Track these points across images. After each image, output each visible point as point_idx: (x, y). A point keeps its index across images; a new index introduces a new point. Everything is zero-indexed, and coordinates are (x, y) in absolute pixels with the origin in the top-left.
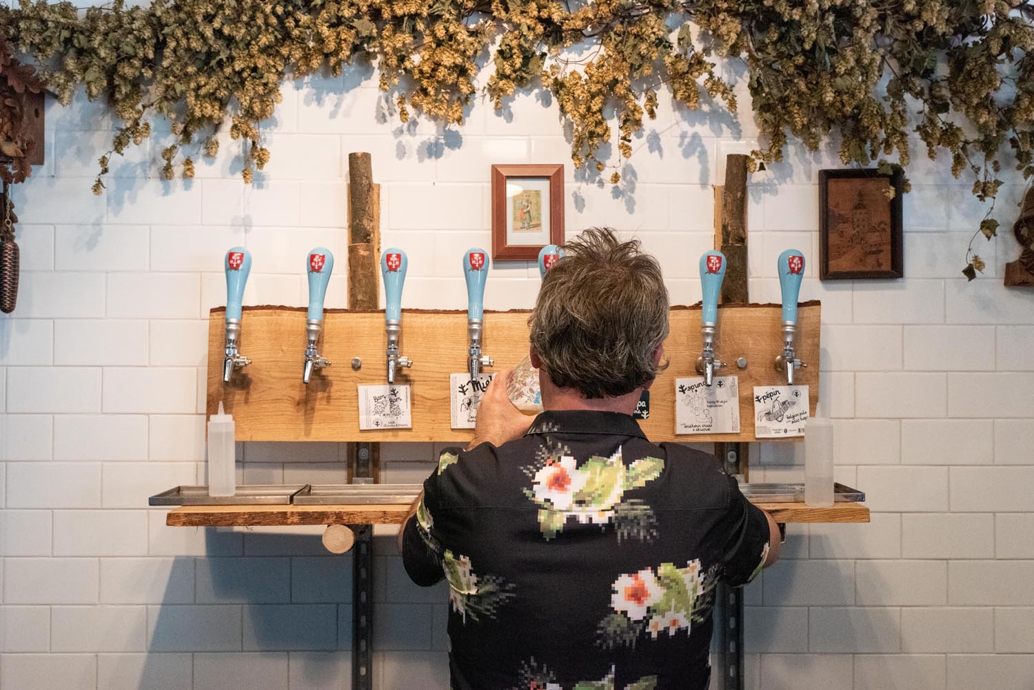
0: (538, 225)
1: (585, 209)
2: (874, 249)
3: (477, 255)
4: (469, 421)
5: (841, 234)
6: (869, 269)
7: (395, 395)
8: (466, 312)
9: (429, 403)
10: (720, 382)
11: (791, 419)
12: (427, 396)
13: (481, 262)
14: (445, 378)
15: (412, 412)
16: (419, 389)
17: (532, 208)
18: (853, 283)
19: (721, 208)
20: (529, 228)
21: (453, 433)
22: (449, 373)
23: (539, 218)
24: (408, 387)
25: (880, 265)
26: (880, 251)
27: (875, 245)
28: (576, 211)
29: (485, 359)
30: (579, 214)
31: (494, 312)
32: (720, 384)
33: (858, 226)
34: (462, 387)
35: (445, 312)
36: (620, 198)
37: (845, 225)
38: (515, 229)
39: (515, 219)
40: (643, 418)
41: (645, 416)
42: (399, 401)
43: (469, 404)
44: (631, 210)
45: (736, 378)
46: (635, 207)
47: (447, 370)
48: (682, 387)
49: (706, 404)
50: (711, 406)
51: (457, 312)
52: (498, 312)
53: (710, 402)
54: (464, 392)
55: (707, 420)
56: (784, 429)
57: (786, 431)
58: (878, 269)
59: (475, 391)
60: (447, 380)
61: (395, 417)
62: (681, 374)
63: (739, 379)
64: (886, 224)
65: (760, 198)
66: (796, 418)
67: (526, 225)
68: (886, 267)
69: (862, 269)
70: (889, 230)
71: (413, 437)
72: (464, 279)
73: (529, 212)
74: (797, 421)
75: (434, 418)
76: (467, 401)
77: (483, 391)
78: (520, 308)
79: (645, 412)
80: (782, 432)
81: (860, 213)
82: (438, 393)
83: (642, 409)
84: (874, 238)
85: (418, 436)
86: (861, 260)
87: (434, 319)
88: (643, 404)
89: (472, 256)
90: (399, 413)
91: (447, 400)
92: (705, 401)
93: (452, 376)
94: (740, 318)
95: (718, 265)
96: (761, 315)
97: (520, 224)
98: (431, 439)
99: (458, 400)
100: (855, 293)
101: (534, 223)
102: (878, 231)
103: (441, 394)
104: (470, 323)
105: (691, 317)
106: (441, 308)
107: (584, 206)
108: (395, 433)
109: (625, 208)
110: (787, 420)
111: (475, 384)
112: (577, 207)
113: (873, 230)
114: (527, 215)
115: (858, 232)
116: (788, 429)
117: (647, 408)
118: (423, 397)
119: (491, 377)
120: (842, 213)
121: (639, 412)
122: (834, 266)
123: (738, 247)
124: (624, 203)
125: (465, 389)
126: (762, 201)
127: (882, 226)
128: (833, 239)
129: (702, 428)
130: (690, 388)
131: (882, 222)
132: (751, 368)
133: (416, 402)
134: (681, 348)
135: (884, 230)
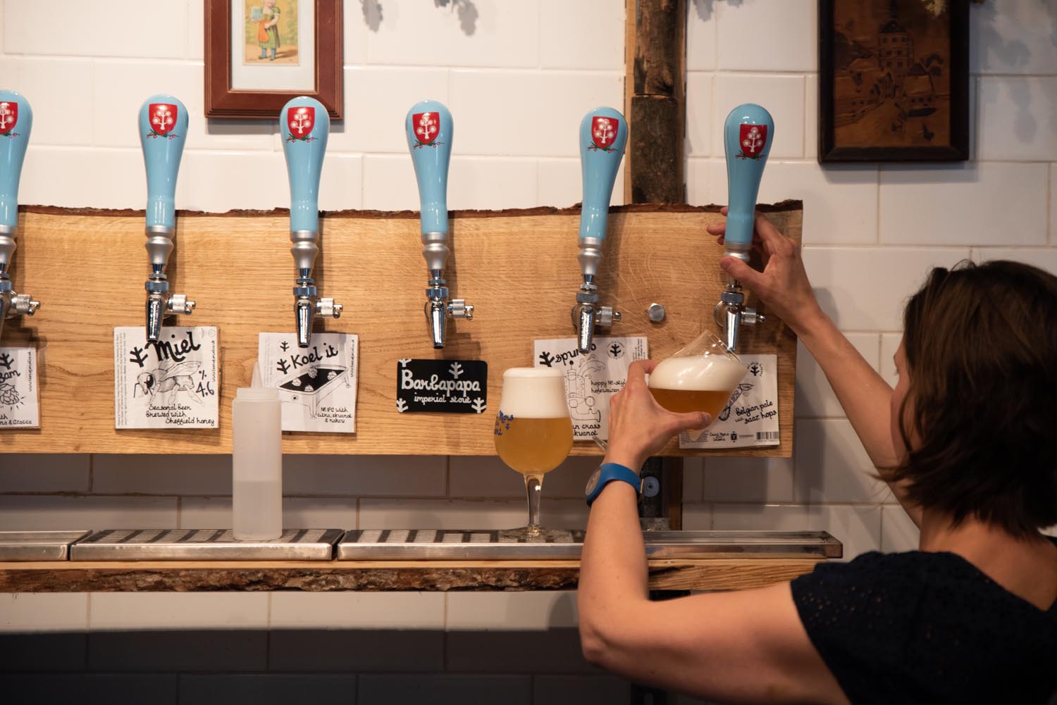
0: (292, 54)
1: (382, 25)
2: (918, 107)
3: (163, 108)
4: (148, 415)
5: (858, 78)
6: (907, 143)
7: (7, 365)
8: (142, 213)
9: (74, 381)
10: (615, 347)
11: (744, 416)
12: (68, 368)
13: (170, 121)
14: (105, 335)
15: (40, 398)
16: (55, 356)
17: (282, 22)
18: (879, 170)
19: (635, 28)
20: (274, 58)
21: (118, 437)
22: (111, 326)
23: (294, 40)
24: (33, 351)
25: (928, 136)
26: (932, 111)
27: (921, 100)
28: (366, 28)
29: (178, 301)
30: (371, 33)
31: (200, 214)
32: (615, 351)
33: (889, 64)
34: (137, 353)
35: (106, 213)
36: (449, 6)
37: (866, 63)
38: (249, 60)
39: (248, 41)
40: (475, 411)
41: (479, 409)
42: (14, 377)
43: (150, 384)
44: (469, 28)
45: (644, 340)
46: (478, 23)
47: (108, 321)
48: (545, 356)
49: (589, 387)
50: (598, 391)
51: (129, 213)
52: (208, 215)
53: (597, 384)
54: (140, 362)
55: (593, 417)
56: (730, 433)
57: (734, 437)
58: (925, 144)
59: (160, 359)
60: (108, 339)
61: (7, 407)
62: (546, 332)
63: (649, 342)
64: (941, 61)
65: (710, 9)
66: (753, 414)
67: (269, 53)
68: (941, 139)
69: (895, 142)
70: (946, 71)
71: (44, 444)
72: (140, 151)
73: (274, 27)
74: (756, 419)
75: (83, 410)
76: (145, 378)
77: (177, 360)
78: (250, 208)
79: (479, 401)
80: (728, 438)
81: (894, 40)
82: (92, 362)
83: (472, 395)
84: (919, 86)
85: (53, 444)
86: (894, 128)
87: (85, 223)
88: (475, 386)
89: (153, 109)
90: (16, 400)
91: (107, 376)
92: (588, 382)
93: (118, 330)
94: (655, 231)
95: (611, 135)
96: (692, 226)
97: (259, 51)
98: (77, 448)
99: (129, 376)
100: (883, 187)
101: (284, 48)
102: (925, 73)
103: (97, 365)
104: (150, 233)
105: (565, 229)
106: (99, 206)
107: (381, 18)
108: (8, 437)
109: (458, 23)
110: (737, 417)
111: (162, 347)
112: (367, 21)
113: (917, 70)
114: (271, 33)
115: (889, 74)
116: (738, 433)
117: (483, 394)
118: (62, 370)
119: (190, 334)
120: (860, 38)
121: (467, 401)
122: (845, 137)
123: (661, 101)
124: (456, 15)
125: (142, 355)
126: (713, 15)
127: (935, 63)
128: (844, 86)
129: (581, 430)
130: (561, 358)
131: (934, 57)
132: (673, 321)
133: (48, 380)
134: (546, 285)
135: (937, 72)
